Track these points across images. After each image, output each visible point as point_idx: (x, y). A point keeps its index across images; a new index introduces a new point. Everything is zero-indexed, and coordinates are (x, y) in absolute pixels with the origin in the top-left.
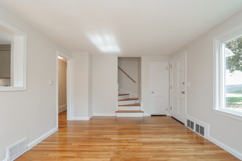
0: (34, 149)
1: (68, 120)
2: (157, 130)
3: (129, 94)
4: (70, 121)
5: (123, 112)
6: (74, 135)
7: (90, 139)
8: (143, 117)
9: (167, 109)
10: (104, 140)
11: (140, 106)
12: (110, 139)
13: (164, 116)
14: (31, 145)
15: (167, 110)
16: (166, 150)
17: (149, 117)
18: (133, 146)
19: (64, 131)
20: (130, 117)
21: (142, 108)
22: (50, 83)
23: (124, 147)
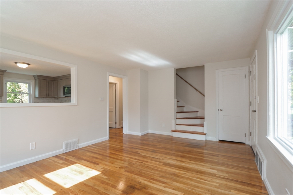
0: (83, 148)
1: (123, 133)
2: (202, 157)
3: (198, 112)
4: (125, 134)
5: (179, 132)
6: (115, 145)
7: (121, 149)
8: (206, 140)
9: (245, 134)
10: (132, 153)
11: (203, 126)
12: (139, 153)
13: (240, 144)
14: (82, 145)
15: (246, 137)
16: (179, 175)
17: (216, 142)
18: (151, 164)
19: (112, 141)
20: (188, 138)
21: (204, 129)
22: (100, 99)
23: (142, 162)
